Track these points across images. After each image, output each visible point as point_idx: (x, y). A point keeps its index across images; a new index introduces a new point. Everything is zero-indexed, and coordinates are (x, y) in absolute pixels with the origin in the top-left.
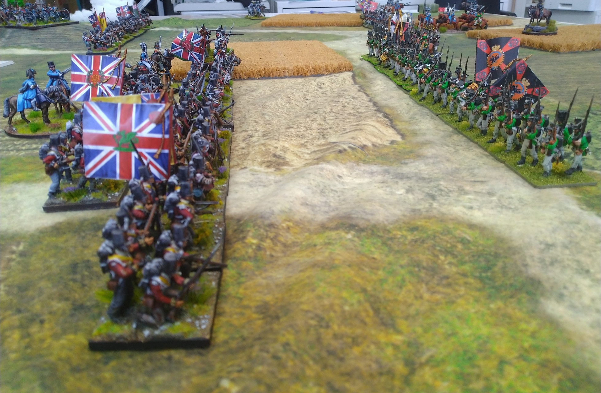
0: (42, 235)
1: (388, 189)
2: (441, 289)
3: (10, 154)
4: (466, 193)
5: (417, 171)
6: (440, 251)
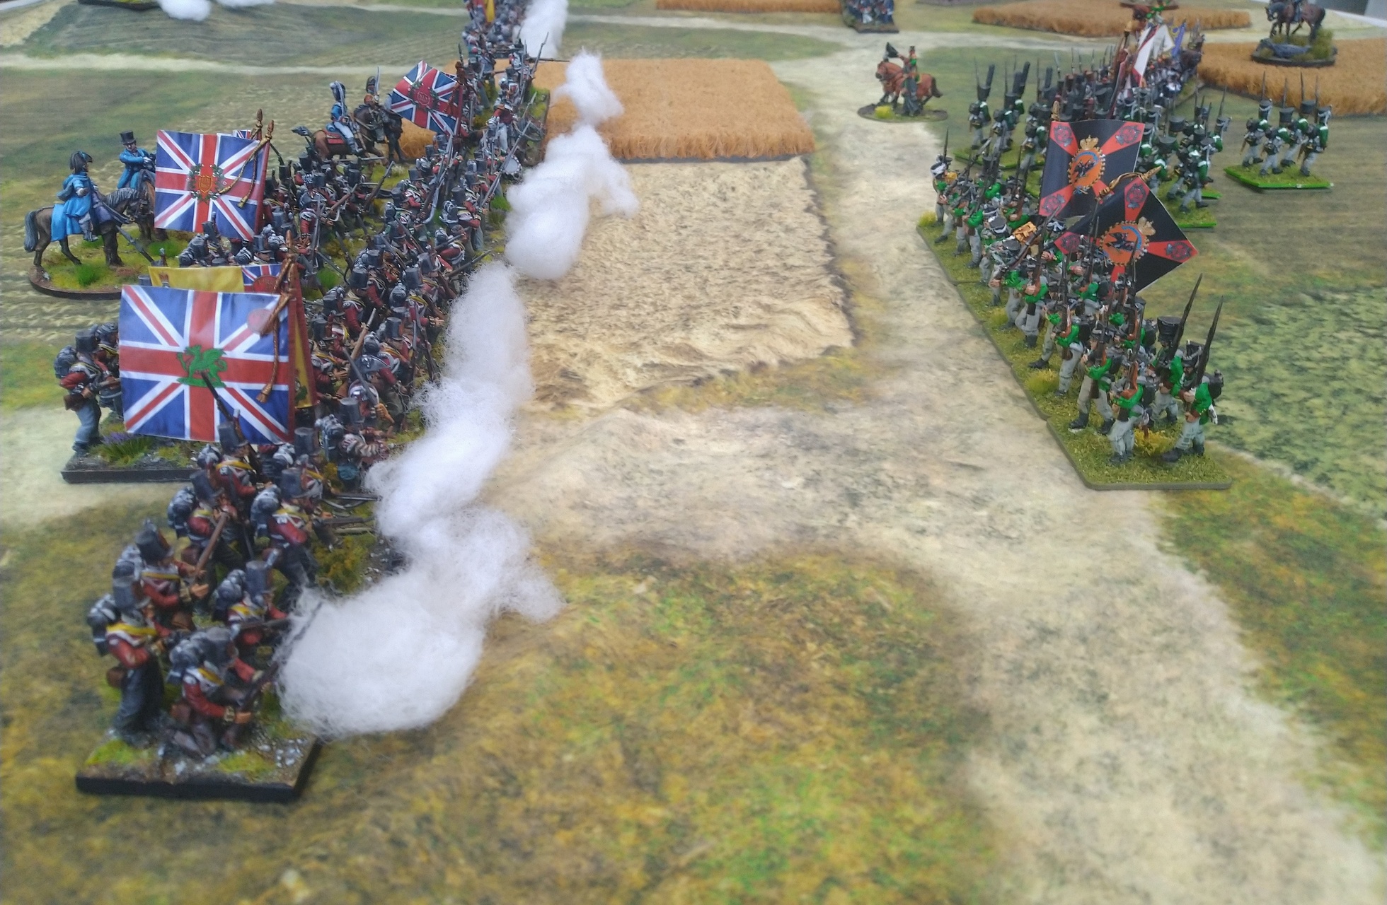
0: (49, 536)
1: (768, 475)
2: (783, 715)
3: (28, 337)
4: (929, 495)
5: (850, 432)
6: (813, 632)
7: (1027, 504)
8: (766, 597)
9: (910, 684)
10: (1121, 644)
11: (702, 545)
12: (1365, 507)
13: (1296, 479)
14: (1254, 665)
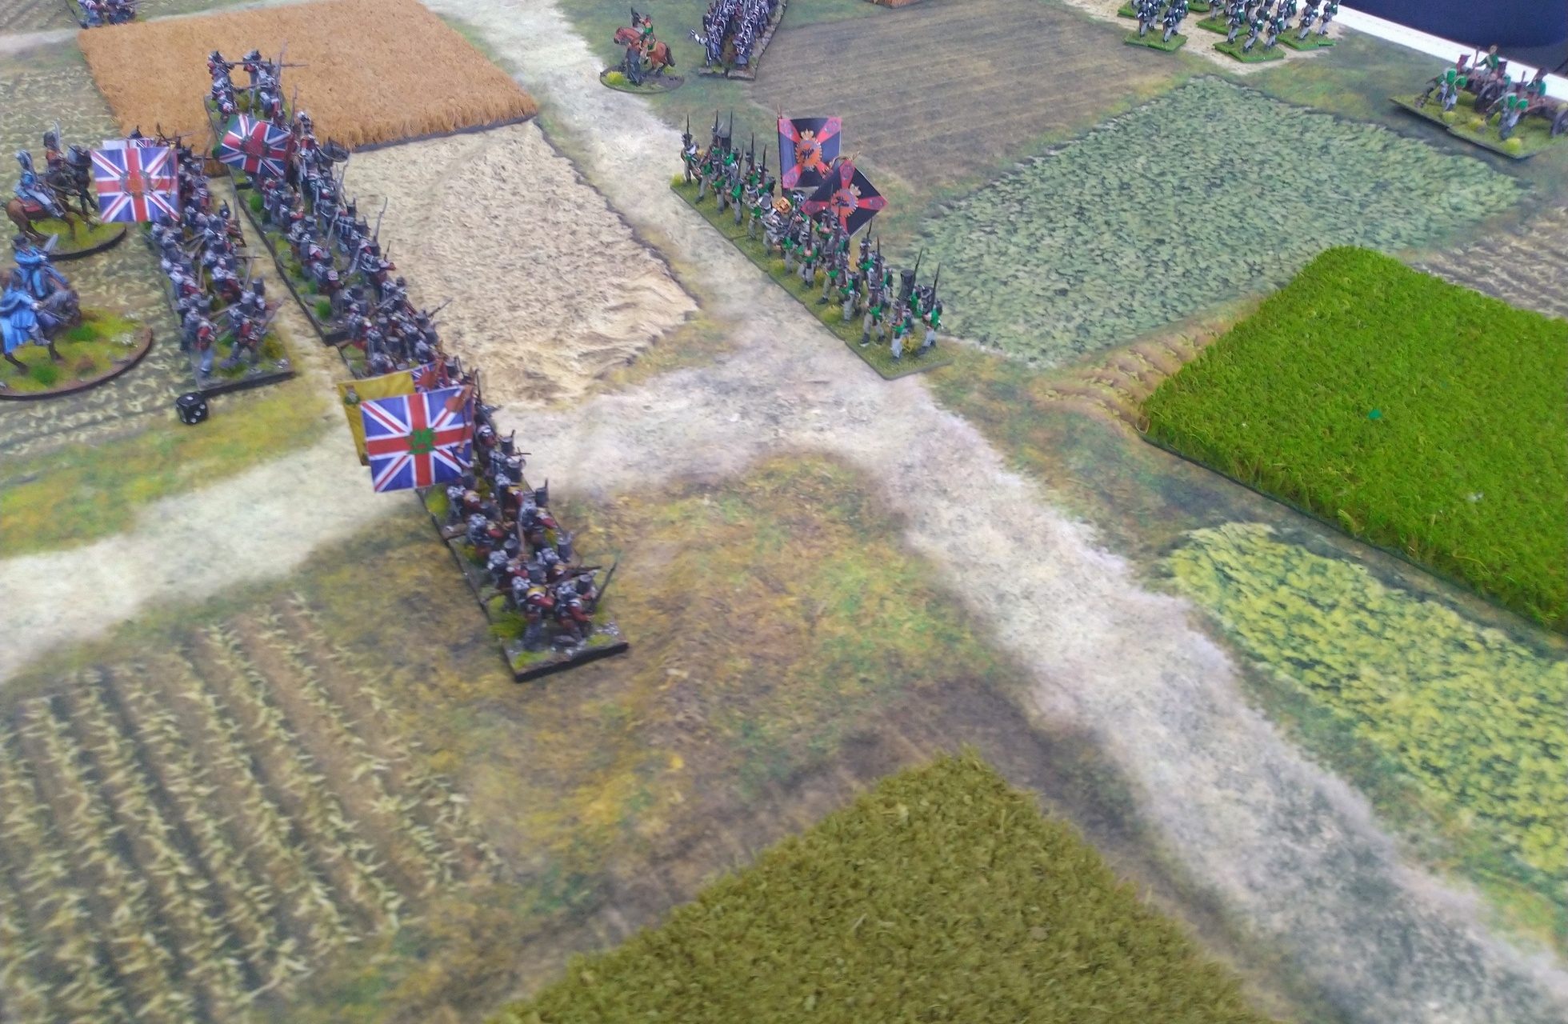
0: (309, 576)
1: (719, 416)
2: (817, 543)
3: (61, 443)
4: (811, 406)
5: (742, 375)
6: (804, 499)
7: (862, 398)
8: (768, 488)
9: (862, 510)
10: (941, 463)
11: (715, 469)
12: (1020, 356)
13: (983, 348)
14: (1001, 457)
